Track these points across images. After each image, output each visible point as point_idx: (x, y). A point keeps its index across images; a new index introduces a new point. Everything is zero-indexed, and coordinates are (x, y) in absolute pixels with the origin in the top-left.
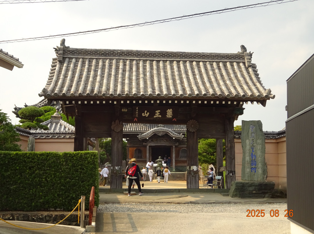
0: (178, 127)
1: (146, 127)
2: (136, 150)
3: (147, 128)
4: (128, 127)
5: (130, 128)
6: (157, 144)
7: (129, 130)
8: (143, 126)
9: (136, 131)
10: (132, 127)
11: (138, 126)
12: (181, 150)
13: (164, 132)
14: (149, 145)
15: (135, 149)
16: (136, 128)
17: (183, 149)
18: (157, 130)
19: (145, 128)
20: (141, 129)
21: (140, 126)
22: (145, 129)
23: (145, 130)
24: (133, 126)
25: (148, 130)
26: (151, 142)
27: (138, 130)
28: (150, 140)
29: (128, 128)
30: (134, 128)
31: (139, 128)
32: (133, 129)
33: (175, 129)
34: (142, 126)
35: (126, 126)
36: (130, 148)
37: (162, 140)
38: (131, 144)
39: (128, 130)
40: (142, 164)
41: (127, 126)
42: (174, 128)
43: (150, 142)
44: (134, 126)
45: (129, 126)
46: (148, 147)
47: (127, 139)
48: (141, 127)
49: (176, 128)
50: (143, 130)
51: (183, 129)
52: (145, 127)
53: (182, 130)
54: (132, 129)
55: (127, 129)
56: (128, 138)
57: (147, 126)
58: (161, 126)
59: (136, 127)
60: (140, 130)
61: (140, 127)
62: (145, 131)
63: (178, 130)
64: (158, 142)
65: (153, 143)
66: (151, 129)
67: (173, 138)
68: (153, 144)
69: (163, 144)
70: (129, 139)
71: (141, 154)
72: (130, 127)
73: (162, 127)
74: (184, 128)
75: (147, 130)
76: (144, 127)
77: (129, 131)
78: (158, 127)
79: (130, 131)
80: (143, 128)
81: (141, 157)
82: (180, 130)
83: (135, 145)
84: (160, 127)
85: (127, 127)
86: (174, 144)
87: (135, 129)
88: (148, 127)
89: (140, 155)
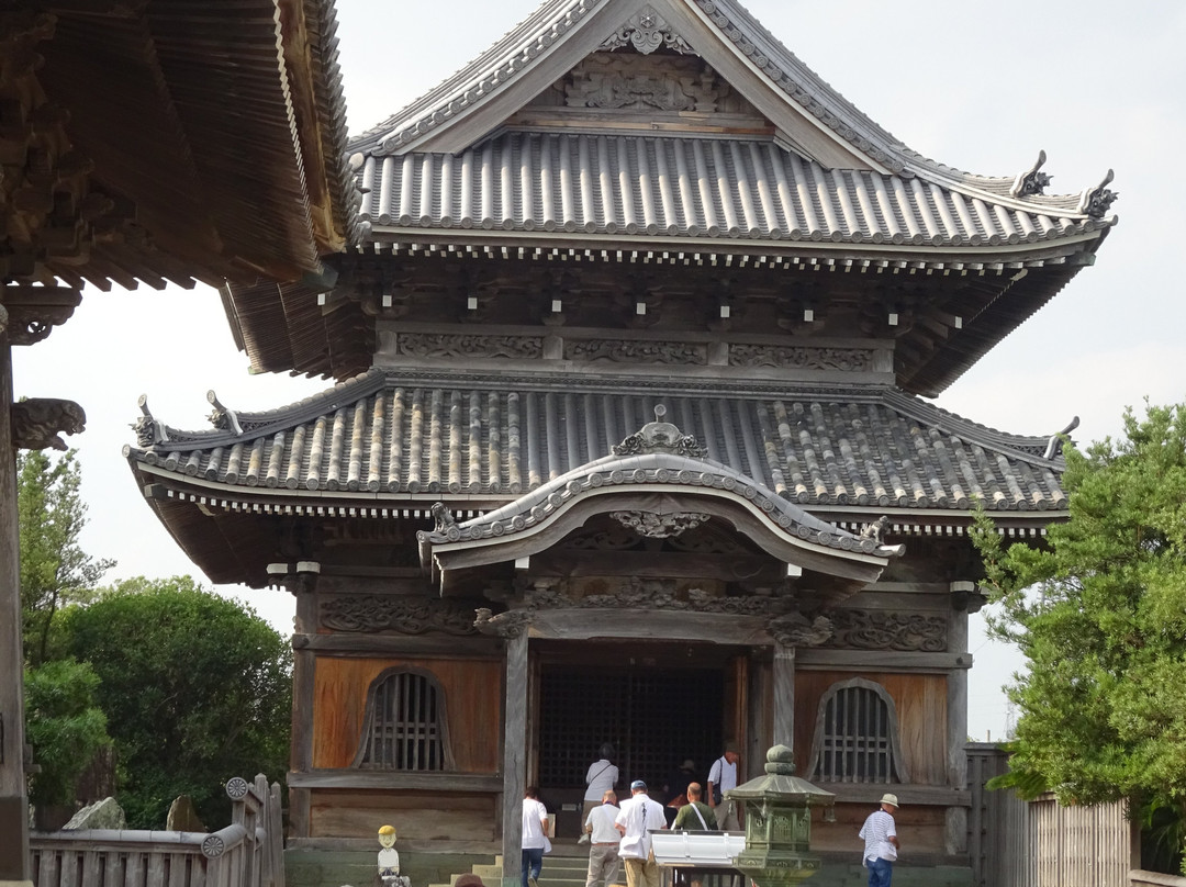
0: (812, 465)
1: (492, 453)
2: (379, 688)
3: (501, 462)
4: (315, 448)
5: (333, 457)
6: (614, 623)
7: (332, 474)
8: (462, 448)
9: (400, 487)
10: (354, 451)
11: (414, 447)
12: (831, 693)
13: (692, 506)
14: (533, 632)
15: (374, 670)
16: (393, 465)
17: (852, 683)
18: (622, 476)
19: (484, 467)
20: (444, 471)
21: (433, 443)
22: (484, 477)
23: (493, 479)
24: (364, 445)
25: (514, 478)
26: (551, 604)
27: (413, 478)
28: (542, 585)
29: (313, 462)
30: (373, 462)
31: (424, 462)
32: (363, 471)
33: (789, 482)
34: (453, 440)
35: (296, 443)
36: (323, 663)
37: (668, 582)
38: (336, 624)
39: (312, 475)
40: (445, 830)
41: (307, 438)
42: (776, 474)
43: (539, 607)
44: (375, 447)
45: (325, 443)
46: (518, 653)
47: (302, 567)
48: (443, 457)
49: (796, 476)
50: (464, 481)
51: (866, 481)
52: (483, 452)
53: (860, 491)
54: (353, 465)
55: (302, 466)
56: (308, 558)
57: (501, 445)
58: (661, 437)
59: (394, 450)
60: (433, 476)
61: (433, 454)
62: (493, 491)
63: (820, 490)
64: (624, 605)
65: (570, 613)
66: (544, 479)
67: (784, 566)
68: (568, 625)
69: (676, 623)
70: (314, 567)
71: (428, 725)
72: (334, 446)
73: (670, 449)
74: (873, 473)
75: (504, 479)
76: (473, 451)
77: (322, 484)
78: (634, 447)
79: (335, 486)
80: (464, 461)
81: (431, 760)
82: (840, 490)
83: (376, 631)
84: (651, 448)
85: (304, 452)
86: (786, 627)
87: (383, 471)
88: (511, 457)
89: (417, 737)
